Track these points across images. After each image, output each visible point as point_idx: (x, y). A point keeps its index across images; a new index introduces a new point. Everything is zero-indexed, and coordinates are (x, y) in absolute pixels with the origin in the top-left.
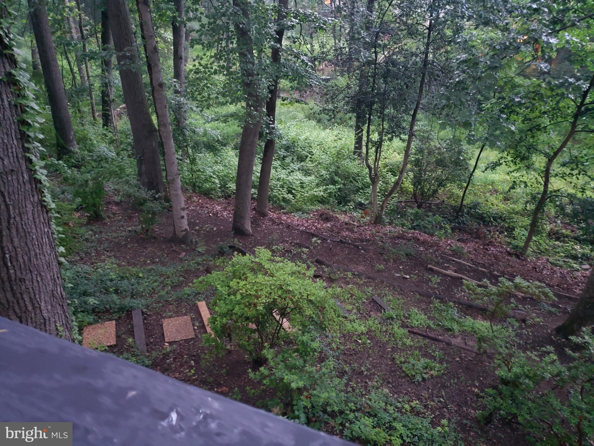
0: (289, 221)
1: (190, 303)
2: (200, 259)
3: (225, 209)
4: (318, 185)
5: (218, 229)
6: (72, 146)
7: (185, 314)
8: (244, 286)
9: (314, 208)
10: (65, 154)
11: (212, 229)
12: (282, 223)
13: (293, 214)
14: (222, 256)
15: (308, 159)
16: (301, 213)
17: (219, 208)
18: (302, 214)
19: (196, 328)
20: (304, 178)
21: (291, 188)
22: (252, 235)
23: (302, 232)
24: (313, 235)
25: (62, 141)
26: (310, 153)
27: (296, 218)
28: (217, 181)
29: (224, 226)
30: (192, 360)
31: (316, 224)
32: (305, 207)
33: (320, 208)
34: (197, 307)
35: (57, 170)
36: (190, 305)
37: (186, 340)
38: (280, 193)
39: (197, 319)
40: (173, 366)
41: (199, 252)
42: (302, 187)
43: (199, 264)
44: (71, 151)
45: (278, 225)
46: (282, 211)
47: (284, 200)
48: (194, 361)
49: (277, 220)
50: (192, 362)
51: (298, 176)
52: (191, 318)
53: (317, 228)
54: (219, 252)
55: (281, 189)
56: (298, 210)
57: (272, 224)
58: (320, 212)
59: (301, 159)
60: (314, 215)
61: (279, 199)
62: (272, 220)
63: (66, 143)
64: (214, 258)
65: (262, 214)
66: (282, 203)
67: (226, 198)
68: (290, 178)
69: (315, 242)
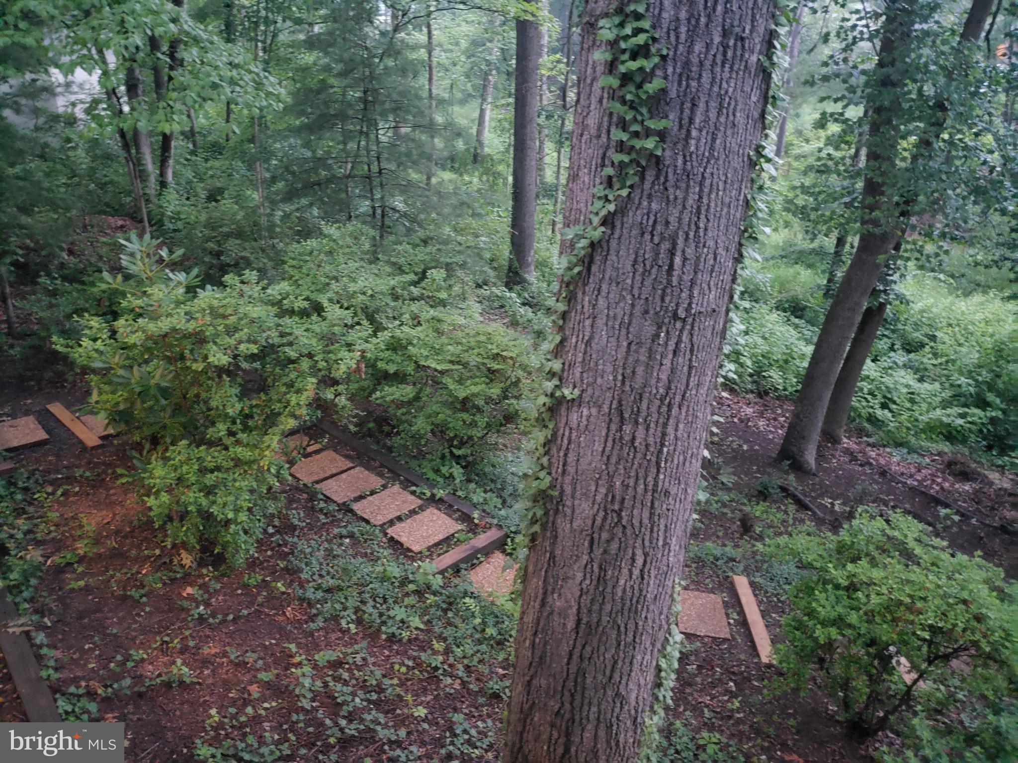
0: (882, 461)
1: (720, 572)
2: (726, 498)
3: (761, 415)
4: (945, 404)
5: (751, 449)
6: (528, 272)
7: (712, 591)
8: (885, 581)
9: (935, 447)
10: (519, 283)
11: (740, 446)
12: (871, 464)
13: (888, 450)
14: (764, 501)
15: (927, 349)
16: (905, 451)
17: (749, 411)
18: (909, 453)
19: (732, 621)
20: (916, 386)
21: (889, 399)
22: (814, 475)
23: (912, 488)
24: (938, 502)
25: (516, 264)
26: (933, 338)
27: (895, 459)
28: (749, 363)
29: (760, 445)
30: (731, 680)
31: (939, 480)
32: (913, 440)
33: (946, 450)
34: (732, 584)
35: (502, 307)
36: (718, 577)
37: (714, 638)
38: (864, 404)
39: (733, 606)
40: (698, 679)
41: (722, 483)
42: (912, 401)
43: (724, 505)
44: (524, 281)
45: (861, 465)
46: (865, 439)
47: (872, 419)
48: (735, 682)
49: (860, 456)
50: (732, 684)
51: (906, 378)
52: (724, 602)
53: (942, 488)
54: (760, 492)
55: (869, 397)
56: (899, 445)
57: (850, 461)
58: (946, 459)
59: (911, 347)
60: (933, 461)
61: (860, 416)
62: (848, 452)
63: (521, 267)
64: (750, 501)
65: (832, 437)
66: (866, 424)
67: (760, 395)
68: (887, 380)
69: (947, 517)
